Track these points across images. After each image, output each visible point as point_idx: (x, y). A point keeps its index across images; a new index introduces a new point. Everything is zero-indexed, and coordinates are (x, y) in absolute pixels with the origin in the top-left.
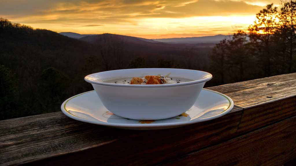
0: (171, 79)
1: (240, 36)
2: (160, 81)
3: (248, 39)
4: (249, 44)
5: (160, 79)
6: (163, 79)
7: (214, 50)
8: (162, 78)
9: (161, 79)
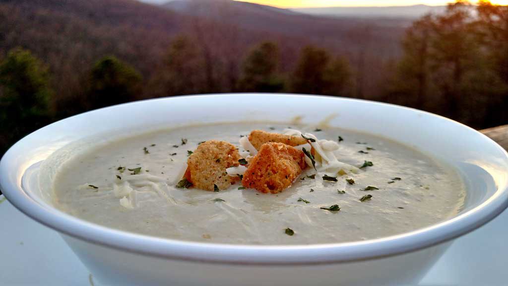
0: (341, 139)
1: (458, 9)
2: (298, 160)
3: (474, 13)
4: (475, 24)
5: (299, 148)
6: (313, 149)
7: (409, 32)
8: (307, 146)
9: (304, 149)
